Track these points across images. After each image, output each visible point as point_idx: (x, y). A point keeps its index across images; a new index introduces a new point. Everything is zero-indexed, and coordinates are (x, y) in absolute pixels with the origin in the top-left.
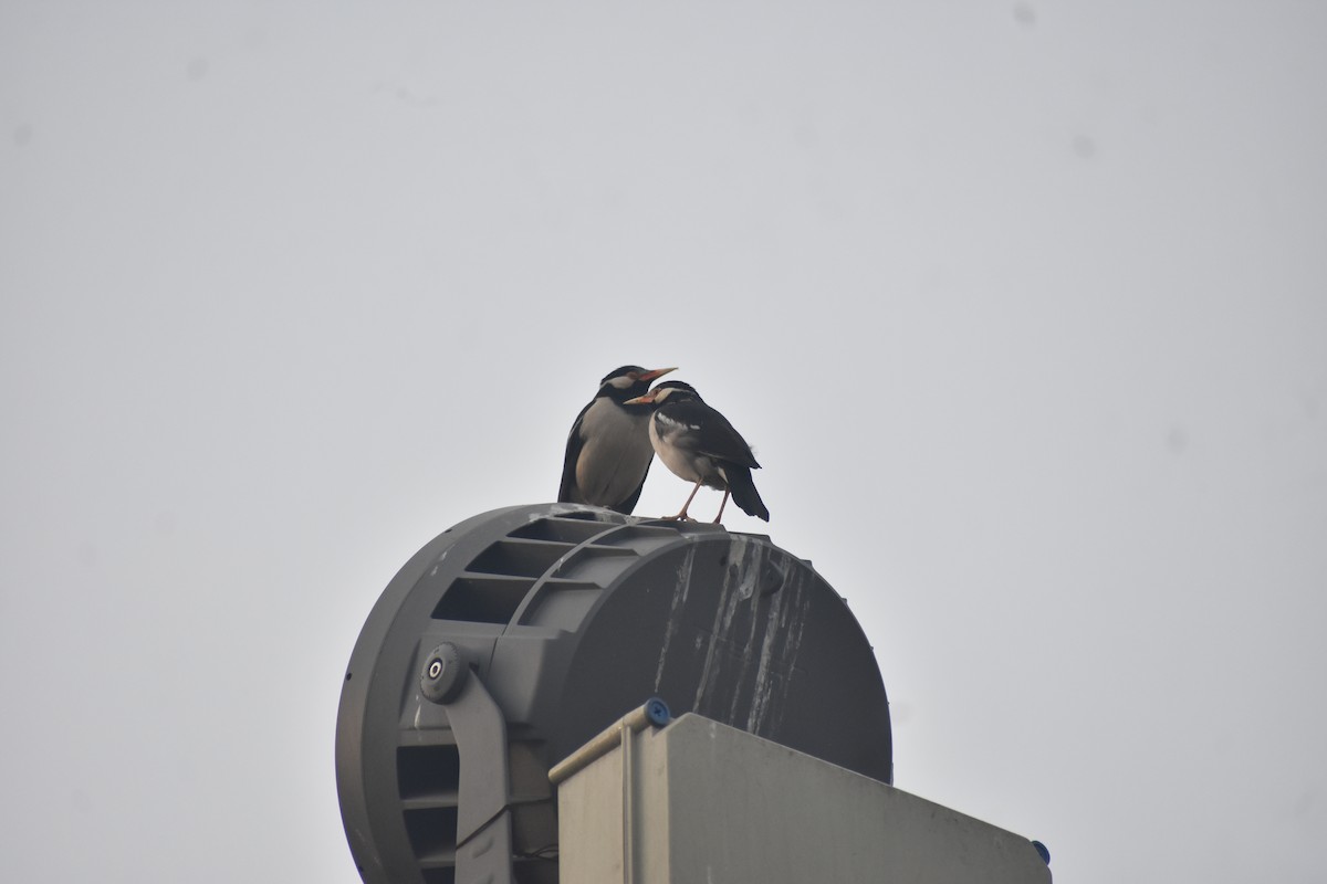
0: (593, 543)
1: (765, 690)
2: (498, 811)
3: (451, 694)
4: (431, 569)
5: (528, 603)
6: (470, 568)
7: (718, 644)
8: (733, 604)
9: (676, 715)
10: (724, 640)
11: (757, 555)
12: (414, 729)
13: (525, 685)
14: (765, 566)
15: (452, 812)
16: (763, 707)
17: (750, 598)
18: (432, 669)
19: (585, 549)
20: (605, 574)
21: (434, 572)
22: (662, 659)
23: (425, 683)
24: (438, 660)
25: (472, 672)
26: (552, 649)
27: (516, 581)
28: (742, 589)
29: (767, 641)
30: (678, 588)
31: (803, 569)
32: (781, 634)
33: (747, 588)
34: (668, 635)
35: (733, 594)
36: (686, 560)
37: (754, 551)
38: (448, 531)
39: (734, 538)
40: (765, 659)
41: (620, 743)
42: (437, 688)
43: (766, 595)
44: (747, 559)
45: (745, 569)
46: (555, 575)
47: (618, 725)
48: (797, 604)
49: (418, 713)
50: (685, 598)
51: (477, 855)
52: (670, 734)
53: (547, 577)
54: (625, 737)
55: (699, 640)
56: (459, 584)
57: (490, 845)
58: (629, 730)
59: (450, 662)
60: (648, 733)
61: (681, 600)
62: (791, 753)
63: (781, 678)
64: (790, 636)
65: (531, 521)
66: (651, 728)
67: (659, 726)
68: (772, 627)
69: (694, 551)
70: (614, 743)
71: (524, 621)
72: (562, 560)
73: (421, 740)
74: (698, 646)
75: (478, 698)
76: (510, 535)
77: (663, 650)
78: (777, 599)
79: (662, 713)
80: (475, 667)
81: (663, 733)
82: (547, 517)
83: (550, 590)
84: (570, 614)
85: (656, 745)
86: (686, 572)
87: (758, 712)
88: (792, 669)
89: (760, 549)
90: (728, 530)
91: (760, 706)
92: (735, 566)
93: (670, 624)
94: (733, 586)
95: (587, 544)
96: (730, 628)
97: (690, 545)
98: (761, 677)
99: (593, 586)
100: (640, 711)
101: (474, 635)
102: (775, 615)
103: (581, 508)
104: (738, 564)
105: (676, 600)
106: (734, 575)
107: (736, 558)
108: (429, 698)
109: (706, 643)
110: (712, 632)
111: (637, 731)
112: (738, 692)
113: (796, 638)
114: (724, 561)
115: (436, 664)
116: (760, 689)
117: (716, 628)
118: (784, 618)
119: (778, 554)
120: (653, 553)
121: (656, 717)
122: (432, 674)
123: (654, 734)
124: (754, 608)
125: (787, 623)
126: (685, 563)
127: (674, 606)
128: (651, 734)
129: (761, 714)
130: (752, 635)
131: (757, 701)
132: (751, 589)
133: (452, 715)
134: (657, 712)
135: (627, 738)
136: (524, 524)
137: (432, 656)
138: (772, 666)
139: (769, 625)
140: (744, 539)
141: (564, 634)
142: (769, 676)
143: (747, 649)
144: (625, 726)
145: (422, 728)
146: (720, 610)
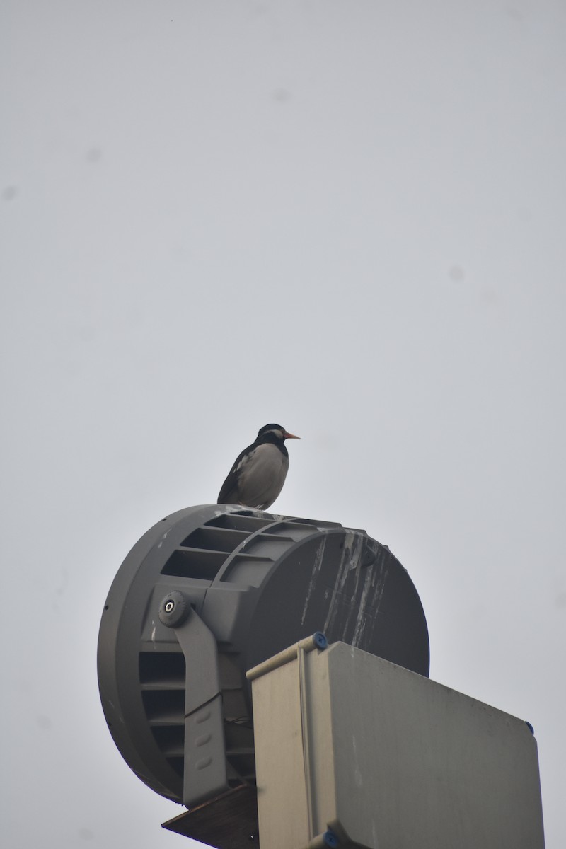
0: (263, 532)
1: (362, 625)
2: (212, 697)
3: (180, 622)
4: (159, 543)
5: (225, 568)
6: (182, 544)
7: (337, 595)
8: (346, 572)
9: (331, 642)
10: (340, 593)
11: (360, 542)
12: (151, 641)
13: (227, 618)
14: (364, 549)
15: (181, 694)
16: (360, 634)
17: (355, 569)
18: (166, 606)
19: (258, 536)
20: (275, 552)
21: (160, 546)
22: (306, 604)
23: (162, 615)
24: (170, 601)
25: (192, 610)
26: (244, 597)
27: (216, 554)
28: (351, 563)
29: (364, 594)
30: (316, 562)
31: (384, 551)
32: (372, 590)
33: (354, 562)
34: (310, 590)
35: (347, 566)
36: (321, 545)
37: (359, 540)
38: (164, 520)
39: (347, 531)
40: (362, 606)
41: (296, 657)
42: (170, 618)
43: (364, 567)
44: (355, 545)
45: (353, 550)
46: (242, 551)
47: (295, 647)
48: (381, 572)
49: (154, 632)
50: (319, 568)
51: (200, 721)
52: (330, 654)
53: (236, 552)
54: (300, 654)
55: (327, 594)
56: (177, 554)
57: (208, 717)
58: (302, 651)
59: (179, 603)
60: (315, 653)
61: (317, 569)
62: (395, 667)
63: (371, 617)
64: (376, 591)
65: (217, 516)
66: (316, 651)
67: (321, 649)
68: (367, 586)
69: (325, 539)
70: (293, 657)
71: (224, 579)
72: (245, 542)
73: (155, 648)
74: (326, 597)
75: (197, 625)
76: (206, 524)
77: (307, 599)
78: (370, 569)
79: (323, 641)
80: (194, 606)
81: (325, 654)
82: (226, 513)
83: (238, 560)
84: (253, 577)
85: (320, 661)
86: (321, 552)
87: (358, 637)
88: (377, 611)
89: (362, 539)
90: (343, 526)
91: (359, 633)
92: (348, 549)
93: (311, 583)
94: (346, 561)
95: (259, 532)
96: (344, 587)
97: (323, 536)
98: (360, 617)
99: (268, 560)
100: (310, 639)
101: (193, 586)
102: (369, 579)
103: (244, 508)
104: (350, 548)
105: (315, 569)
106: (347, 555)
107: (348, 544)
108: (165, 624)
109: (330, 595)
110: (334, 589)
111: (307, 651)
112: (347, 625)
113: (380, 593)
114: (342, 545)
115: (170, 603)
116: (359, 624)
117: (336, 586)
118: (374, 581)
119: (371, 542)
120: (302, 540)
121: (319, 643)
122: (167, 609)
123: (319, 654)
124: (357, 574)
125: (375, 585)
126: (321, 547)
127: (314, 572)
128: (317, 654)
129: (360, 638)
130: (356, 591)
131: (358, 631)
132: (356, 563)
133: (179, 635)
134: (320, 640)
135: (301, 655)
136: (213, 518)
137: (166, 598)
138: (366, 610)
139: (365, 585)
140: (353, 532)
141: (252, 588)
142: (364, 616)
143: (353, 599)
144: (300, 648)
145: (157, 641)
146: (339, 575)
